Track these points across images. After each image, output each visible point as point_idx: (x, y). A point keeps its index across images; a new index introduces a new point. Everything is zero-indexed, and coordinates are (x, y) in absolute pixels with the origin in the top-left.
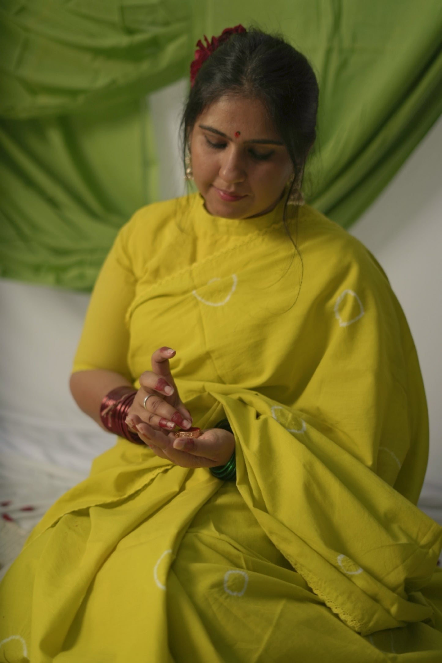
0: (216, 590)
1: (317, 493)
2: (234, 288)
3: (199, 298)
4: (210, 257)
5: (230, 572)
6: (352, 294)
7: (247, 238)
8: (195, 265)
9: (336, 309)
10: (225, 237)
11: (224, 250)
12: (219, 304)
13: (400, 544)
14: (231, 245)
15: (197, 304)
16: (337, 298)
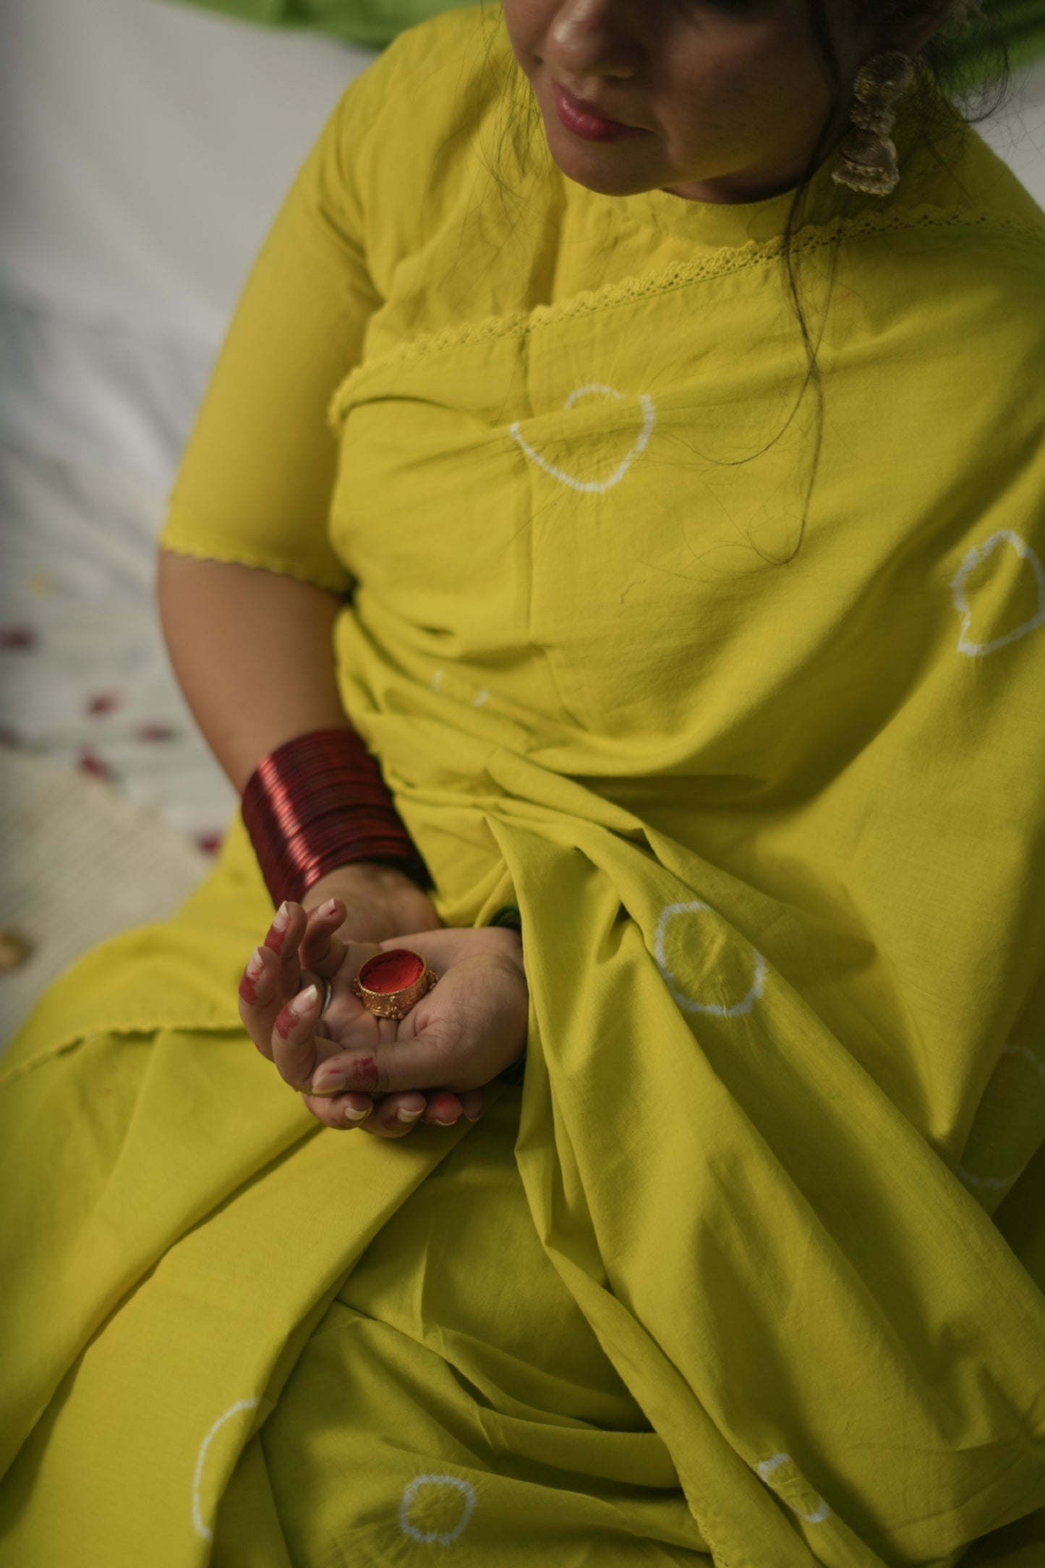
0: (372, 1528)
1: (738, 1248)
2: (642, 442)
3: (529, 452)
4: (590, 298)
5: (423, 1479)
6: (1017, 547)
7: (712, 257)
8: (540, 311)
9: (958, 581)
10: (645, 234)
11: (634, 283)
12: (590, 487)
13: (961, 1452)
14: (658, 269)
15: (521, 466)
16: (969, 551)
